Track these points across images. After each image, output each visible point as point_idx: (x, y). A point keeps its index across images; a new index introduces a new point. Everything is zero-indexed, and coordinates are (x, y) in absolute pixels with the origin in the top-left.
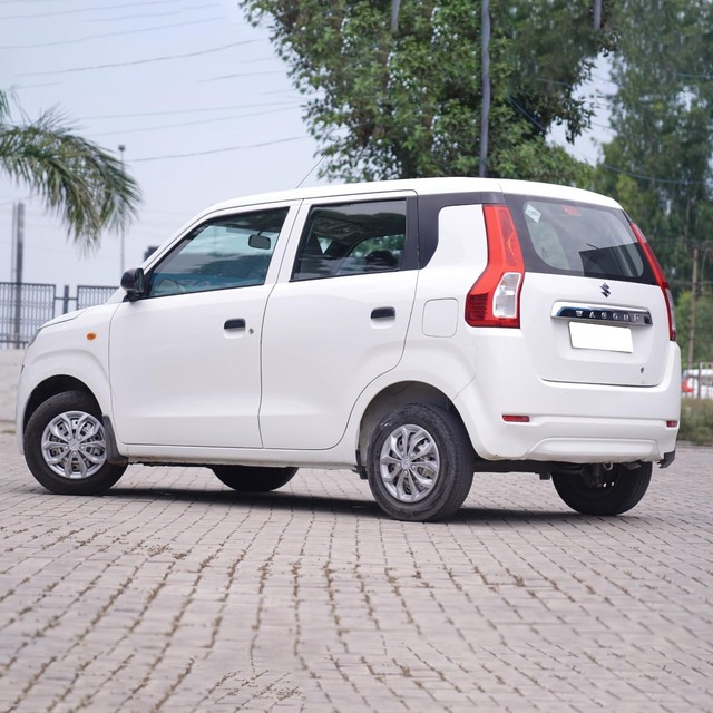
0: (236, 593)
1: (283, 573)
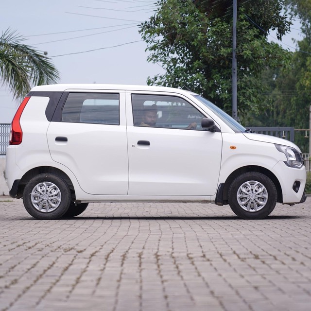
0: (109, 267)
1: (134, 257)
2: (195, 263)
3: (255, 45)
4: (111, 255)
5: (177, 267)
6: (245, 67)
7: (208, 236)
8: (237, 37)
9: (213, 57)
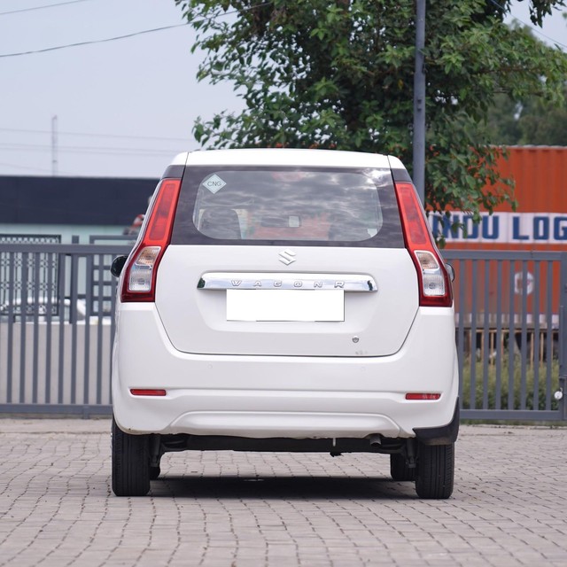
3: (472, 41)
7: (358, 553)
8: (427, 17)
9: (364, 69)
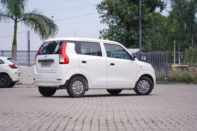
0: (85, 127)
1: (96, 121)
2: (125, 125)
4: (85, 120)
5: (116, 128)
6: (145, 25)
7: (130, 109)
8: (141, 11)
9: (130, 20)
